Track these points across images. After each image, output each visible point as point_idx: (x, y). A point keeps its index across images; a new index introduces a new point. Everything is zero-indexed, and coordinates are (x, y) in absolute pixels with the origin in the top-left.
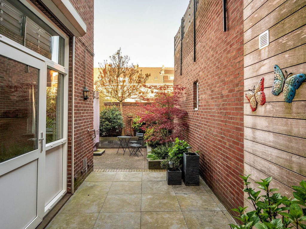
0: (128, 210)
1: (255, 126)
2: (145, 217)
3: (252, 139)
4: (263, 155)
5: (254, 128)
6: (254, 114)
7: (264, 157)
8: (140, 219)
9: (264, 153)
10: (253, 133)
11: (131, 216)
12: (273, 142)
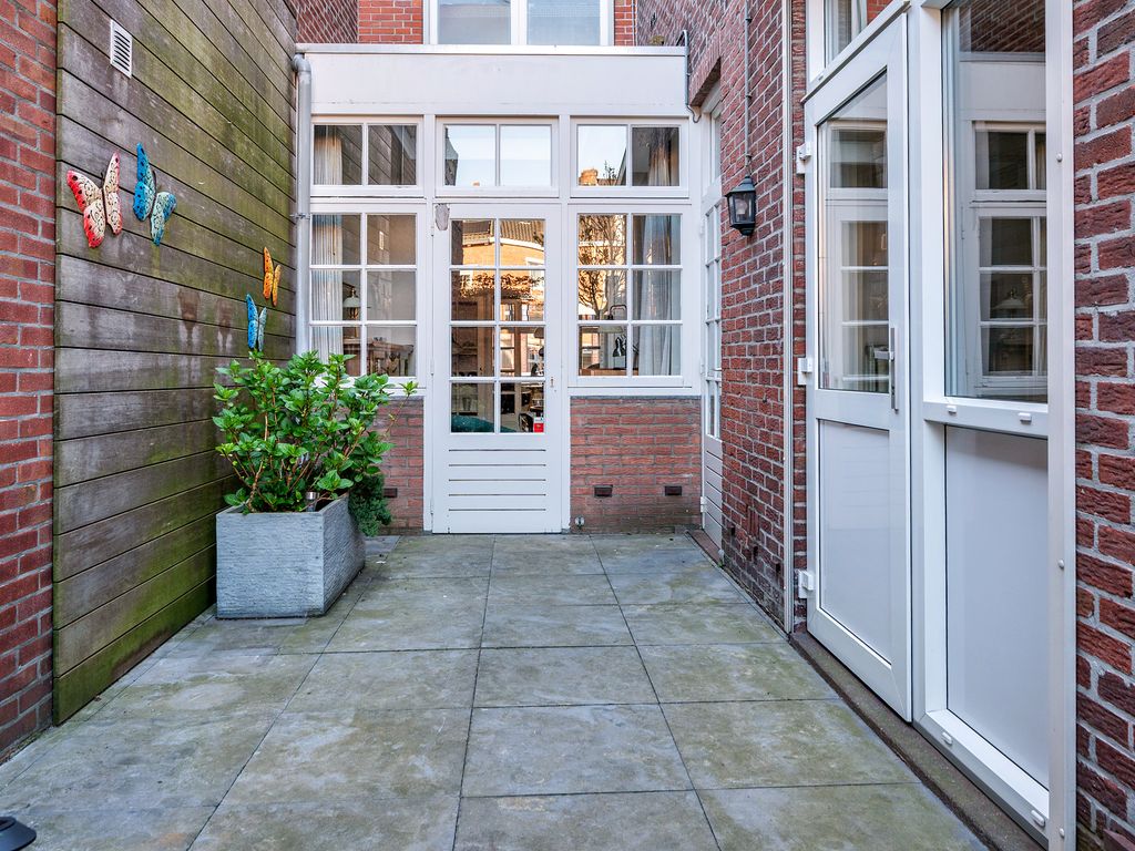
0: (541, 808)
1: (97, 295)
2: (441, 774)
3: (87, 342)
4: (114, 380)
5: (94, 304)
6: (93, 255)
7: (117, 385)
8: (469, 766)
9: (117, 375)
10: (93, 318)
11: (513, 778)
12: (136, 336)
